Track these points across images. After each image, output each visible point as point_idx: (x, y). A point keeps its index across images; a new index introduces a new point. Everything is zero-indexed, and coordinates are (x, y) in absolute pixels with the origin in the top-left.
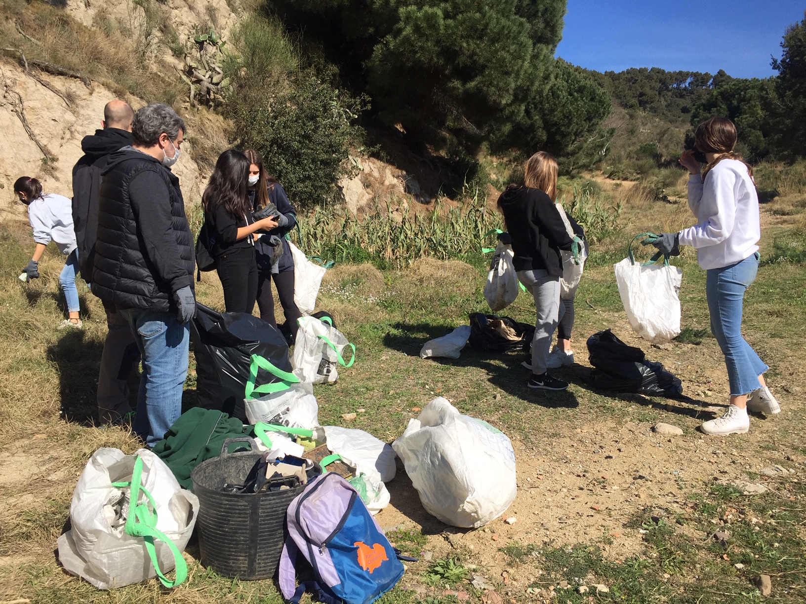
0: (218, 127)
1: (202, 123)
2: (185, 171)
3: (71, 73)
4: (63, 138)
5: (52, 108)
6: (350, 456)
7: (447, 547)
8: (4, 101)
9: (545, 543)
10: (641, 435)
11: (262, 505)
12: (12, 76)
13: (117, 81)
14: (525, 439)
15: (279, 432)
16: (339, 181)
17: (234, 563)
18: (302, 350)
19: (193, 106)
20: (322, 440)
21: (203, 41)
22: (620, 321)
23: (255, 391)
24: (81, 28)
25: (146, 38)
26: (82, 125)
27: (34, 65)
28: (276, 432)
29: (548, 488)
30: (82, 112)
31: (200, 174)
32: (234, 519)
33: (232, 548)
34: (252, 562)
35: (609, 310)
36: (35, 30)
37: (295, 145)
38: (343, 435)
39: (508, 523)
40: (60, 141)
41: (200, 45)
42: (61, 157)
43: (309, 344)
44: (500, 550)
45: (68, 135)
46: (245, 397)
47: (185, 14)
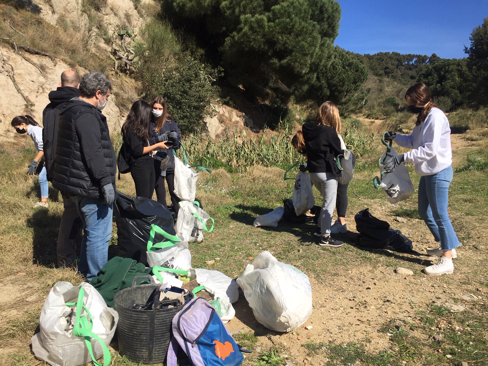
0: (132, 86)
1: (122, 84)
2: (111, 112)
3: (43, 53)
4: (38, 92)
5: (32, 74)
6: (211, 287)
7: (270, 343)
8: (2, 70)
9: (330, 342)
10: (388, 275)
11: (157, 317)
12: (7, 55)
13: (71, 58)
14: (317, 277)
15: (168, 272)
16: (204, 119)
17: (139, 353)
18: (181, 221)
19: (117, 73)
20: (193, 277)
21: (123, 35)
22: (375, 205)
23: (153, 246)
24: (49, 26)
25: (89, 33)
26: (49, 85)
27: (21, 48)
28: (166, 272)
29: (332, 307)
30: (49, 76)
31: (121, 114)
32: (140, 326)
33: (138, 344)
34: (150, 353)
35: (368, 198)
36: (21, 27)
37: (178, 97)
38: (207, 274)
39: (308, 329)
40: (36, 94)
41: (121, 37)
42: (36, 104)
43: (187, 218)
44: (302, 346)
45: (41, 90)
46: (147, 251)
47: (112, 18)
